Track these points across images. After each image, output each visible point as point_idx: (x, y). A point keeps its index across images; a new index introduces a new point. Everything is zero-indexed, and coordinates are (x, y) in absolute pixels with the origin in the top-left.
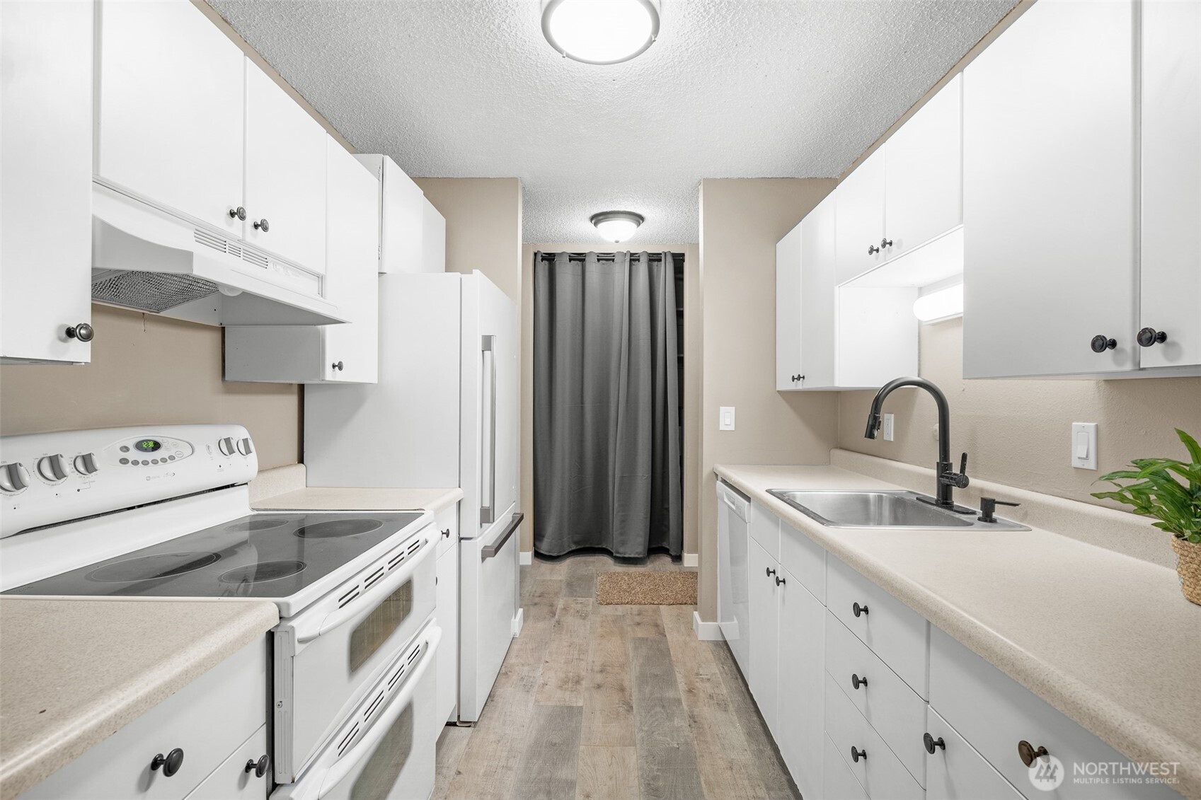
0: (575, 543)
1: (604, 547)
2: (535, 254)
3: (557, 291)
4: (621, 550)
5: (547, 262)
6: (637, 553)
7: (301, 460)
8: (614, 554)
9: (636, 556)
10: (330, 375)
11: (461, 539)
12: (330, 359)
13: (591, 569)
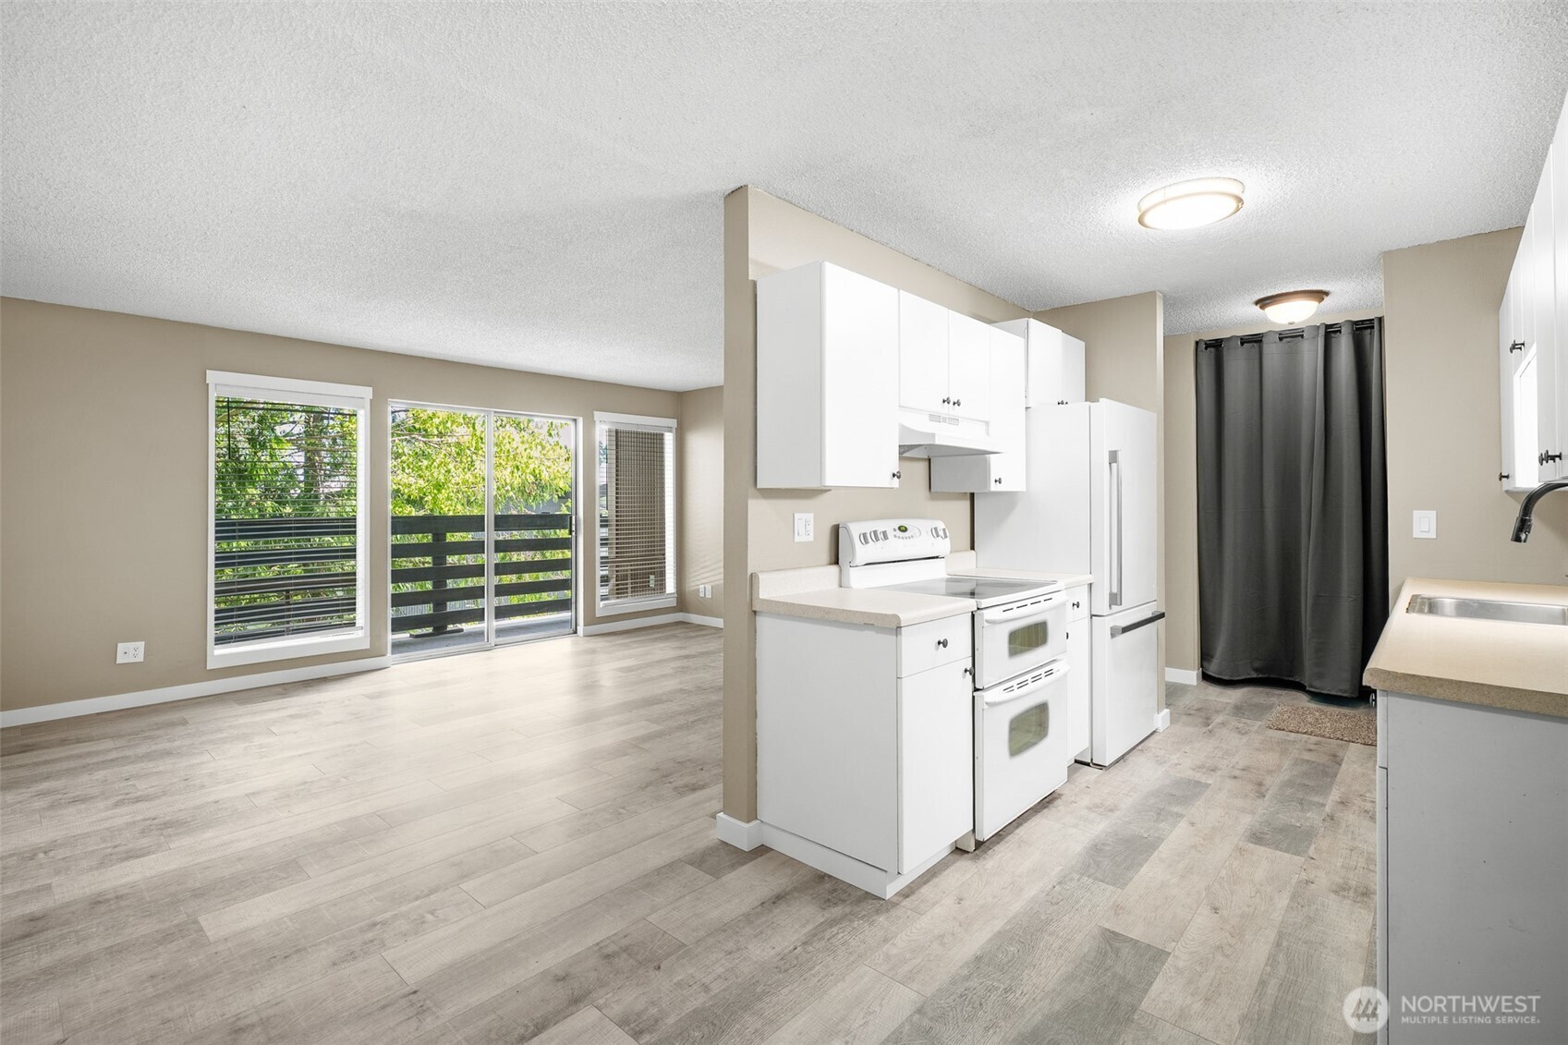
0: (1256, 670)
1: (1297, 680)
2: (1197, 343)
3: (1225, 380)
4: (1317, 683)
5: (1212, 349)
6: (1341, 690)
7: (972, 548)
8: (1307, 688)
9: (1339, 694)
10: (994, 487)
11: (1092, 616)
12: (994, 476)
13: (1274, 700)
